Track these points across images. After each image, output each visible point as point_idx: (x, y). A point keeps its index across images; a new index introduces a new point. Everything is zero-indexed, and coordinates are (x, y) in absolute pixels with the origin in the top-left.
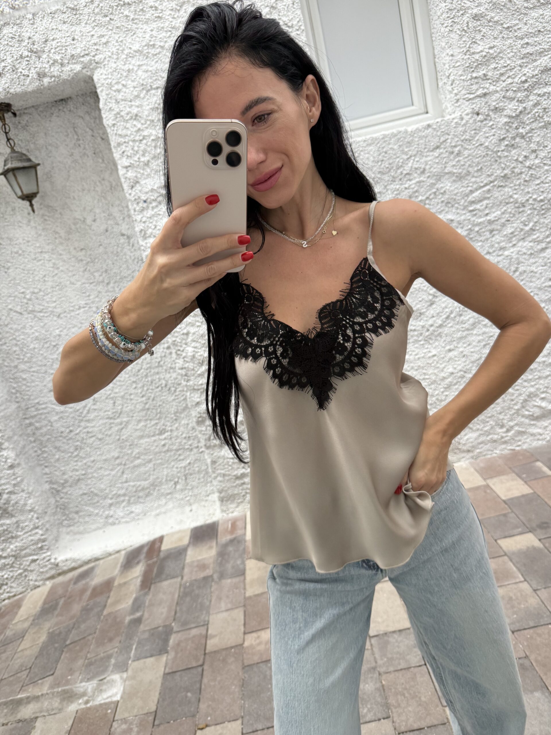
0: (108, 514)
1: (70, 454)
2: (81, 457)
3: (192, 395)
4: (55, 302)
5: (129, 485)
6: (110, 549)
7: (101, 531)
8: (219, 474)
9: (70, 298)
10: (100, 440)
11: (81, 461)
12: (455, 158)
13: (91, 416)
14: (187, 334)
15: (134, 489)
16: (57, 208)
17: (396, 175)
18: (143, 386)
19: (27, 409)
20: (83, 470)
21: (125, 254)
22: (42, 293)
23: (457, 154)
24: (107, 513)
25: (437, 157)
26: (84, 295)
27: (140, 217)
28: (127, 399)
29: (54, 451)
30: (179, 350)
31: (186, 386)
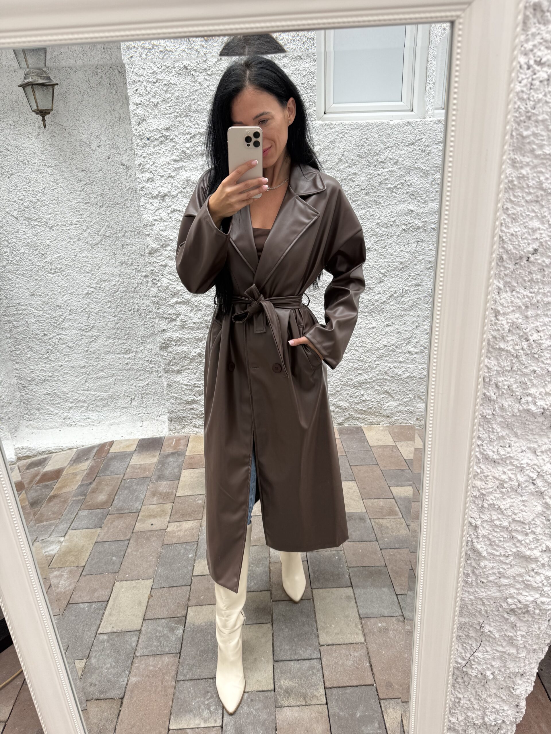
0: (67, 416)
1: (40, 356)
2: (50, 360)
3: (160, 322)
4: (50, 214)
5: (90, 394)
6: (64, 446)
7: (58, 430)
8: (172, 397)
9: (64, 214)
10: (70, 347)
11: (50, 364)
12: (425, 156)
13: (66, 325)
14: (165, 266)
15: (94, 398)
16: (66, 128)
17: (372, 161)
18: (117, 307)
19: (8, 307)
20: (50, 372)
21: (122, 183)
22: (39, 203)
23: (428, 153)
24: (66, 414)
25: (411, 152)
26: (77, 213)
27: (141, 152)
28: (100, 316)
29: (27, 350)
30: (155, 279)
31: (156, 313)
